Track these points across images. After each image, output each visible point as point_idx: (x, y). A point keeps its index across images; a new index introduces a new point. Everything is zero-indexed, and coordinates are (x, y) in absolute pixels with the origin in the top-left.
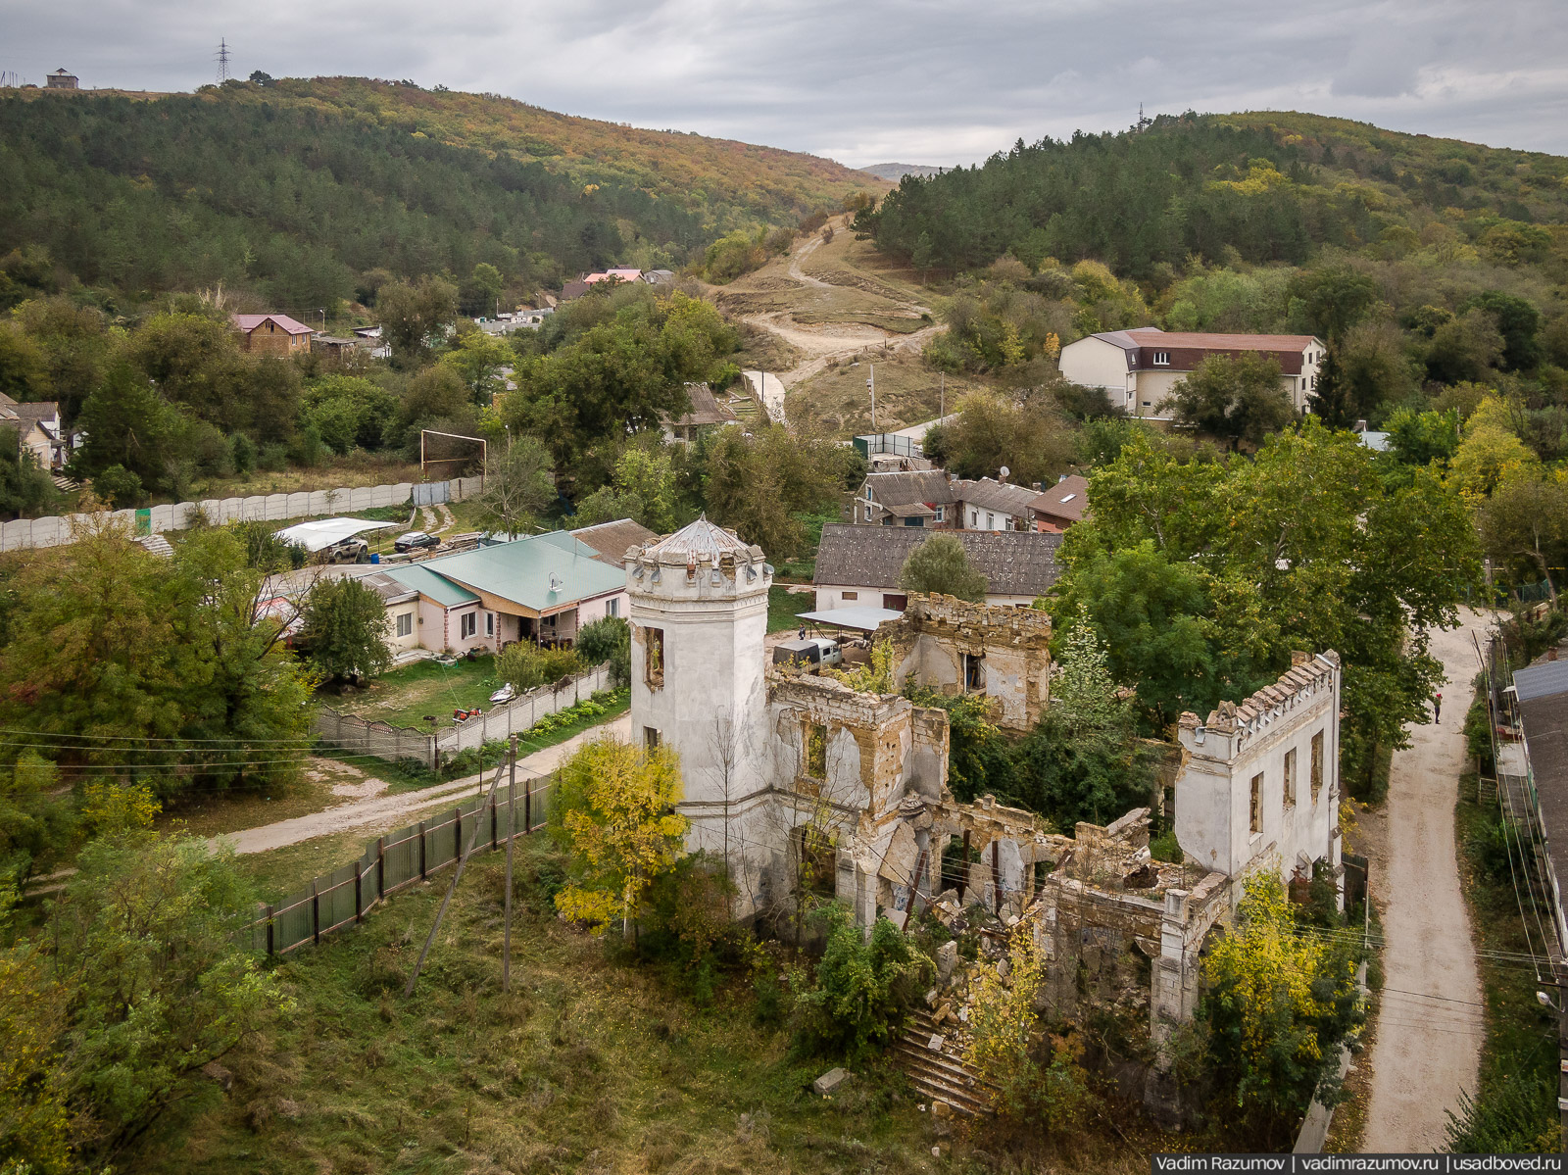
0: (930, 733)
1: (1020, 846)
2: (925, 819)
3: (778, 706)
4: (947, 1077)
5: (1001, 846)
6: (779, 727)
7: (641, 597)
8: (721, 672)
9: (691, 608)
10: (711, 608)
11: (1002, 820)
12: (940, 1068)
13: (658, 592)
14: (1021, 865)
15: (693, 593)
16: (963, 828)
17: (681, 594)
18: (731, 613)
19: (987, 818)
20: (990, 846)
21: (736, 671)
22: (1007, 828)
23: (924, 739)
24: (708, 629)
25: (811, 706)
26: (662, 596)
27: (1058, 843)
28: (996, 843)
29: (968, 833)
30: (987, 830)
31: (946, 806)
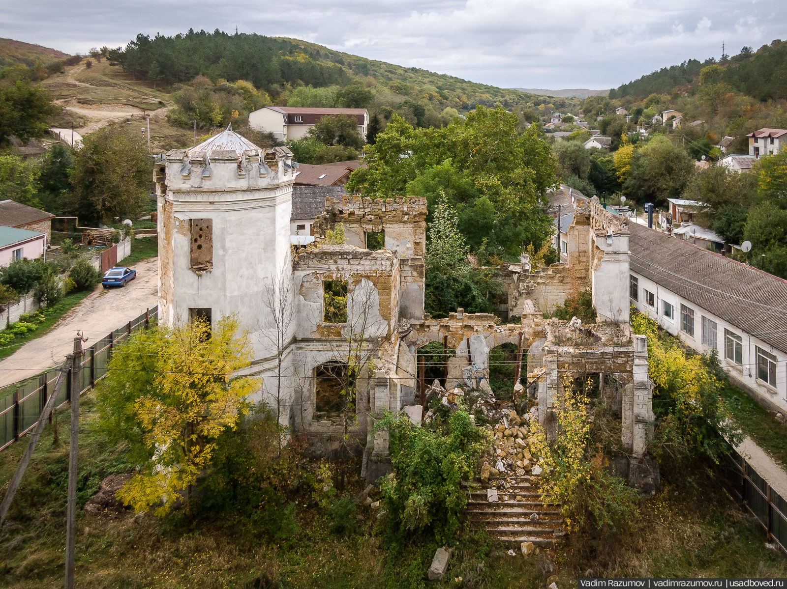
0: (415, 274)
1: (486, 338)
2: (413, 335)
3: (301, 273)
4: (515, 519)
5: (471, 341)
6: (301, 290)
7: (187, 193)
8: (265, 250)
9: (240, 197)
10: (257, 195)
11: (471, 323)
12: (505, 514)
13: (207, 185)
14: (487, 350)
15: (243, 184)
16: (442, 335)
17: (234, 184)
18: (273, 199)
19: (460, 324)
20: (464, 342)
21: (277, 248)
22: (475, 328)
23: (410, 279)
24: (254, 215)
25: (333, 267)
26: (213, 188)
27: (512, 330)
28: (468, 340)
29: (446, 338)
30: (461, 332)
31: (427, 323)
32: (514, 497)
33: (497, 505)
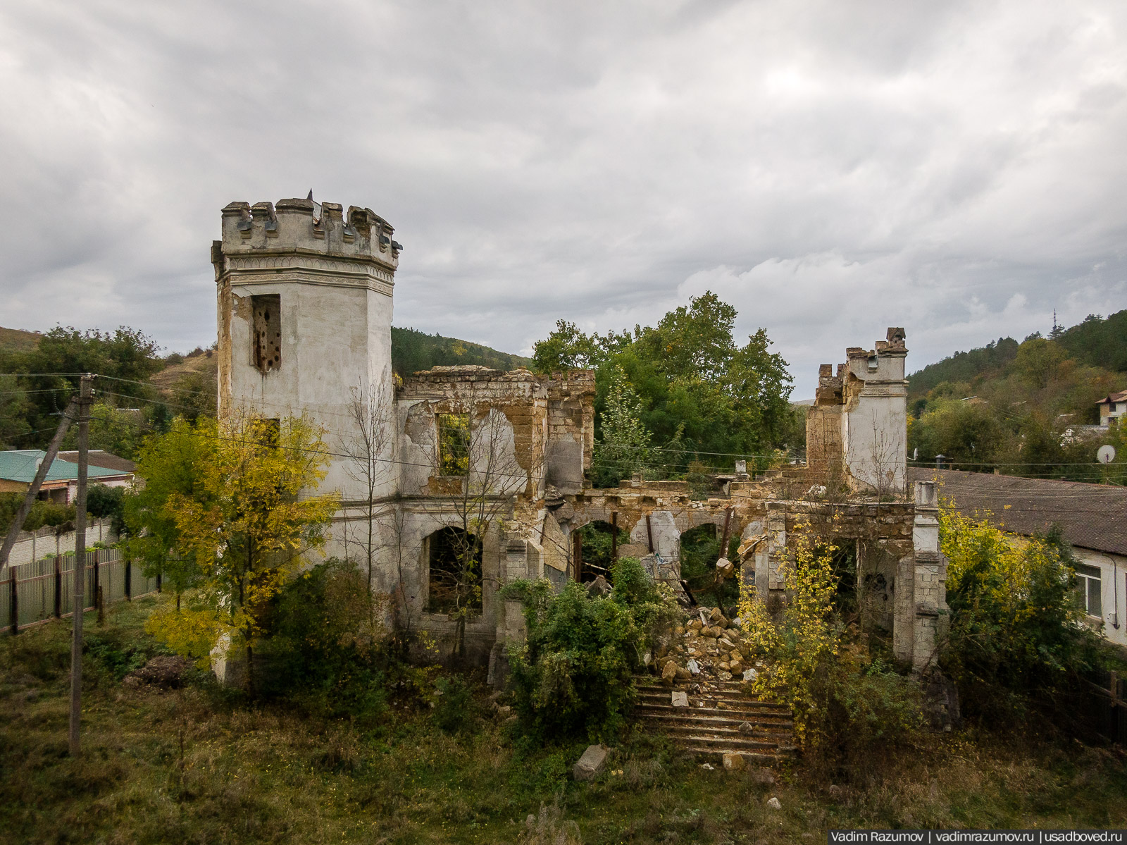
0: (569, 421)
1: (675, 516)
2: (566, 509)
3: (406, 404)
4: (715, 729)
5: (653, 520)
6: (408, 425)
7: (248, 256)
8: (353, 348)
9: (316, 265)
10: (341, 268)
11: (653, 493)
12: (699, 723)
13: (273, 245)
14: (677, 534)
15: (320, 246)
16: (609, 512)
17: (307, 245)
18: (365, 277)
19: (635, 495)
20: (642, 522)
21: (370, 351)
22: (659, 501)
23: (562, 429)
24: (337, 294)
25: (450, 394)
26: (280, 248)
27: (714, 506)
28: (648, 518)
29: (615, 515)
30: (637, 507)
31: (588, 493)
32: (714, 704)
33: (688, 712)
